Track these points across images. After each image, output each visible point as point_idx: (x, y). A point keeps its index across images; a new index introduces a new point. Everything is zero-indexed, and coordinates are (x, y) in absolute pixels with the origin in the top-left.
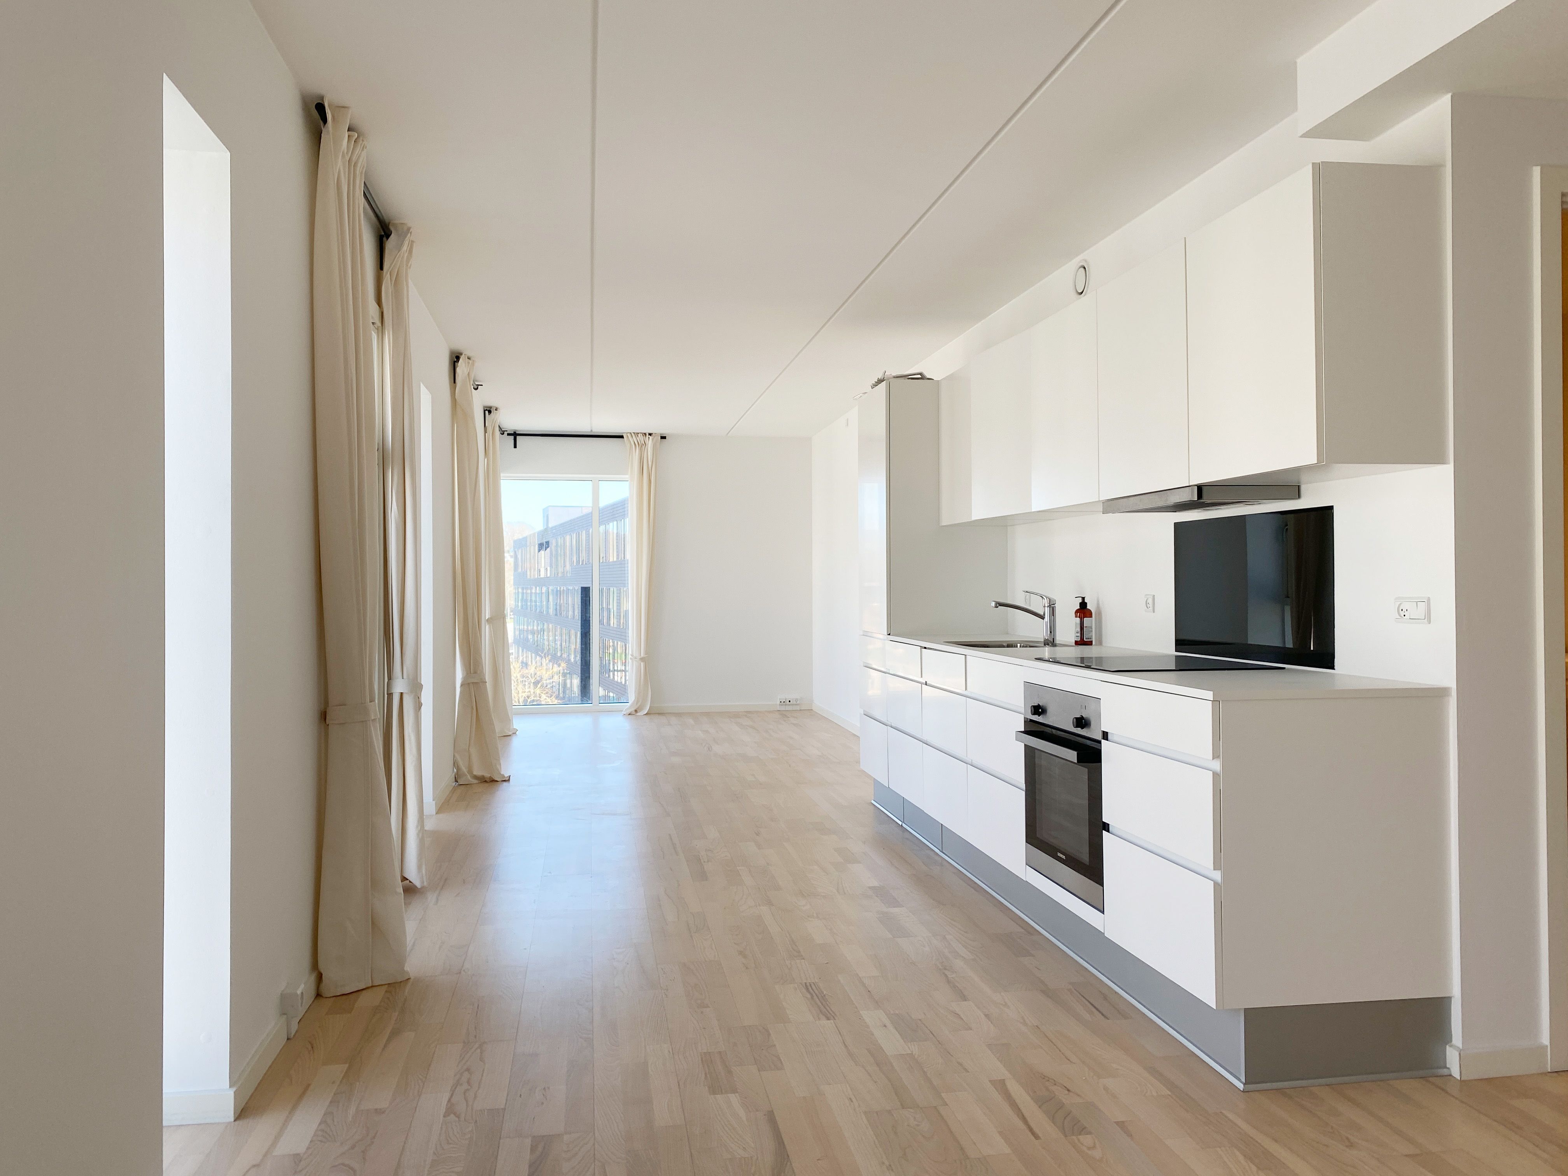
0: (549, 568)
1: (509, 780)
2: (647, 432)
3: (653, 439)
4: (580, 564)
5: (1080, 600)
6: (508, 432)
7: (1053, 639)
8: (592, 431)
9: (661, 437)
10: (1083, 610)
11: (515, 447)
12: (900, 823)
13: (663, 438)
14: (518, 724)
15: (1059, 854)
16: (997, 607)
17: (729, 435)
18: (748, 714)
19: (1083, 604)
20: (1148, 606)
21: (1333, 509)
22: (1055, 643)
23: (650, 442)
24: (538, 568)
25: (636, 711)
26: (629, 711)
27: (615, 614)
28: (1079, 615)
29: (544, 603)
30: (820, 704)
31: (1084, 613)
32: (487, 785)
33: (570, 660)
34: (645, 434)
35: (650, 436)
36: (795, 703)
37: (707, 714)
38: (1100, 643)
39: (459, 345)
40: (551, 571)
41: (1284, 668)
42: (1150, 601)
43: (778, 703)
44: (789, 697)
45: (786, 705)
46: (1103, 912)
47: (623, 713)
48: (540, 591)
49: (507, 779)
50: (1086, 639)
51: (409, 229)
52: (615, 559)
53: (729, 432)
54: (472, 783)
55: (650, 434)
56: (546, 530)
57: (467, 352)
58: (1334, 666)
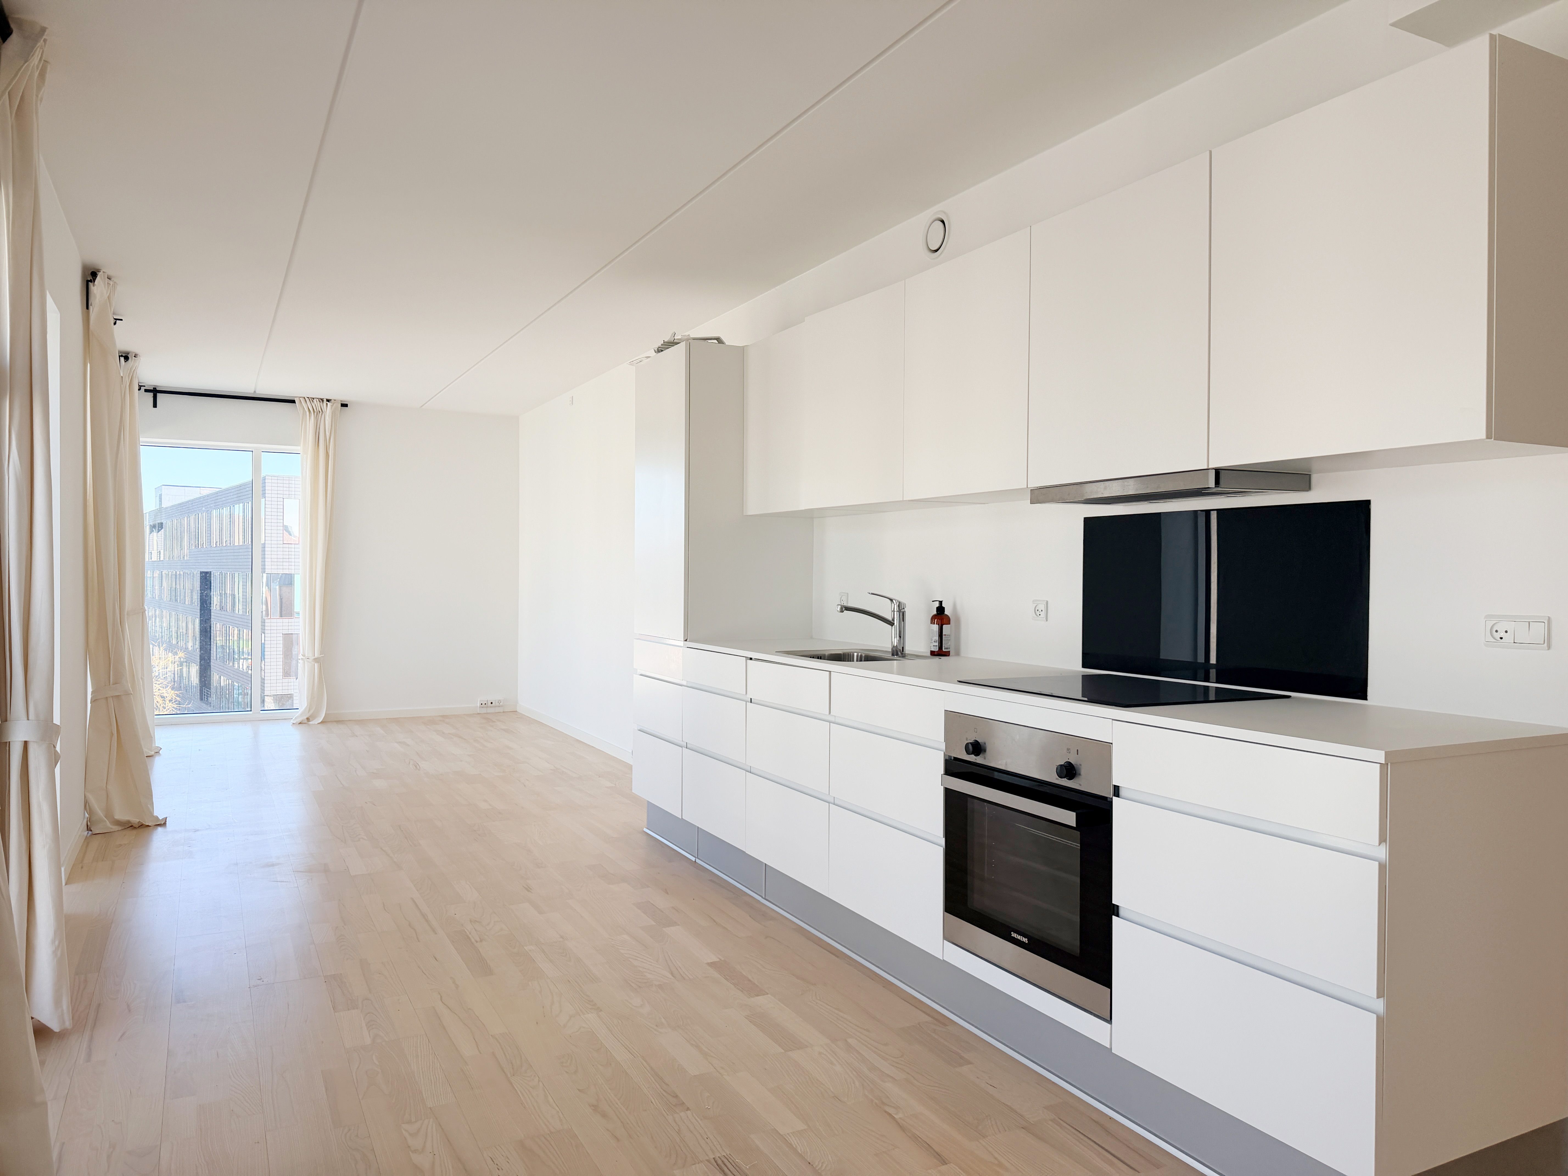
0: (162, 552)
1: (165, 824)
2: (325, 397)
3: (332, 406)
4: (200, 547)
5: (937, 604)
6: (146, 388)
7: (903, 648)
8: (255, 392)
9: (341, 404)
10: (940, 616)
11: (155, 406)
12: (693, 859)
13: (344, 405)
14: (162, 738)
15: (1014, 935)
16: (842, 611)
17: (423, 407)
18: (445, 718)
19: (941, 609)
20: (1038, 613)
21: (1370, 504)
22: (904, 653)
23: (328, 409)
24: (149, 550)
25: (308, 719)
26: (299, 720)
27: (241, 600)
28: (937, 621)
29: (157, 588)
30: (526, 704)
31: (942, 620)
32: (134, 832)
33: (187, 648)
34: (322, 400)
35: (328, 403)
36: (497, 704)
37: (396, 720)
38: (958, 654)
39: (96, 259)
40: (164, 554)
41: (1289, 697)
42: (1042, 607)
43: (479, 705)
44: (491, 699)
45: (487, 707)
46: (1109, 1020)
47: (292, 721)
48: (152, 576)
49: (163, 823)
50: (945, 649)
51: (43, 30)
52: (241, 544)
53: (427, 402)
54: (112, 831)
55: (328, 401)
56: (160, 510)
57: (106, 269)
58: (1367, 696)
